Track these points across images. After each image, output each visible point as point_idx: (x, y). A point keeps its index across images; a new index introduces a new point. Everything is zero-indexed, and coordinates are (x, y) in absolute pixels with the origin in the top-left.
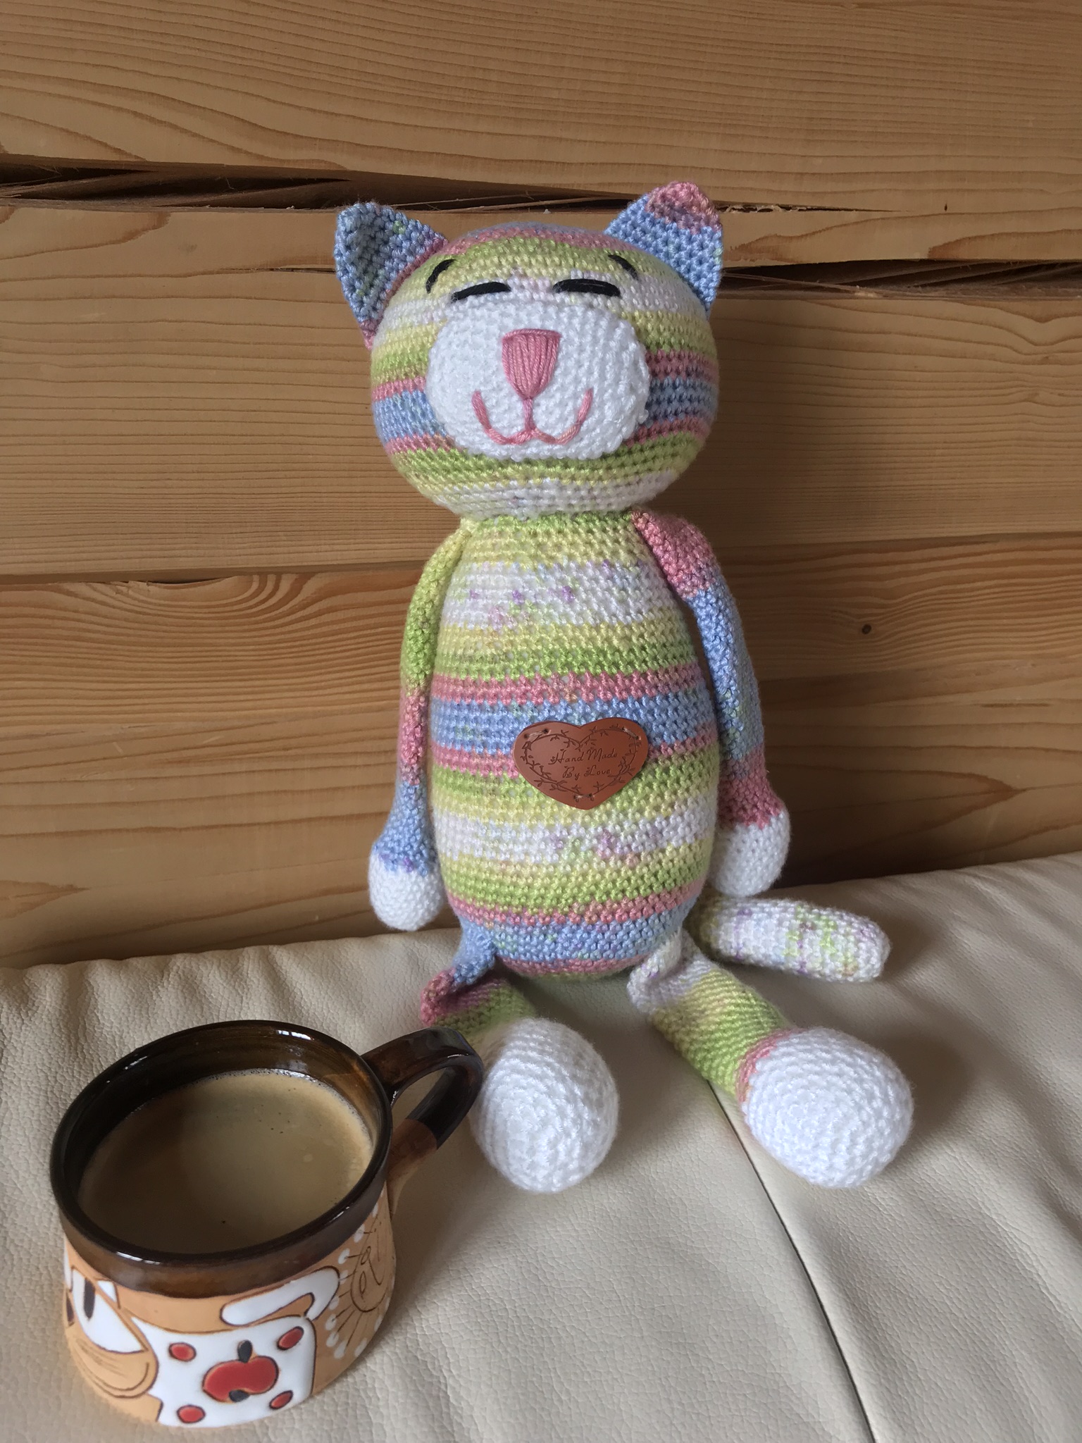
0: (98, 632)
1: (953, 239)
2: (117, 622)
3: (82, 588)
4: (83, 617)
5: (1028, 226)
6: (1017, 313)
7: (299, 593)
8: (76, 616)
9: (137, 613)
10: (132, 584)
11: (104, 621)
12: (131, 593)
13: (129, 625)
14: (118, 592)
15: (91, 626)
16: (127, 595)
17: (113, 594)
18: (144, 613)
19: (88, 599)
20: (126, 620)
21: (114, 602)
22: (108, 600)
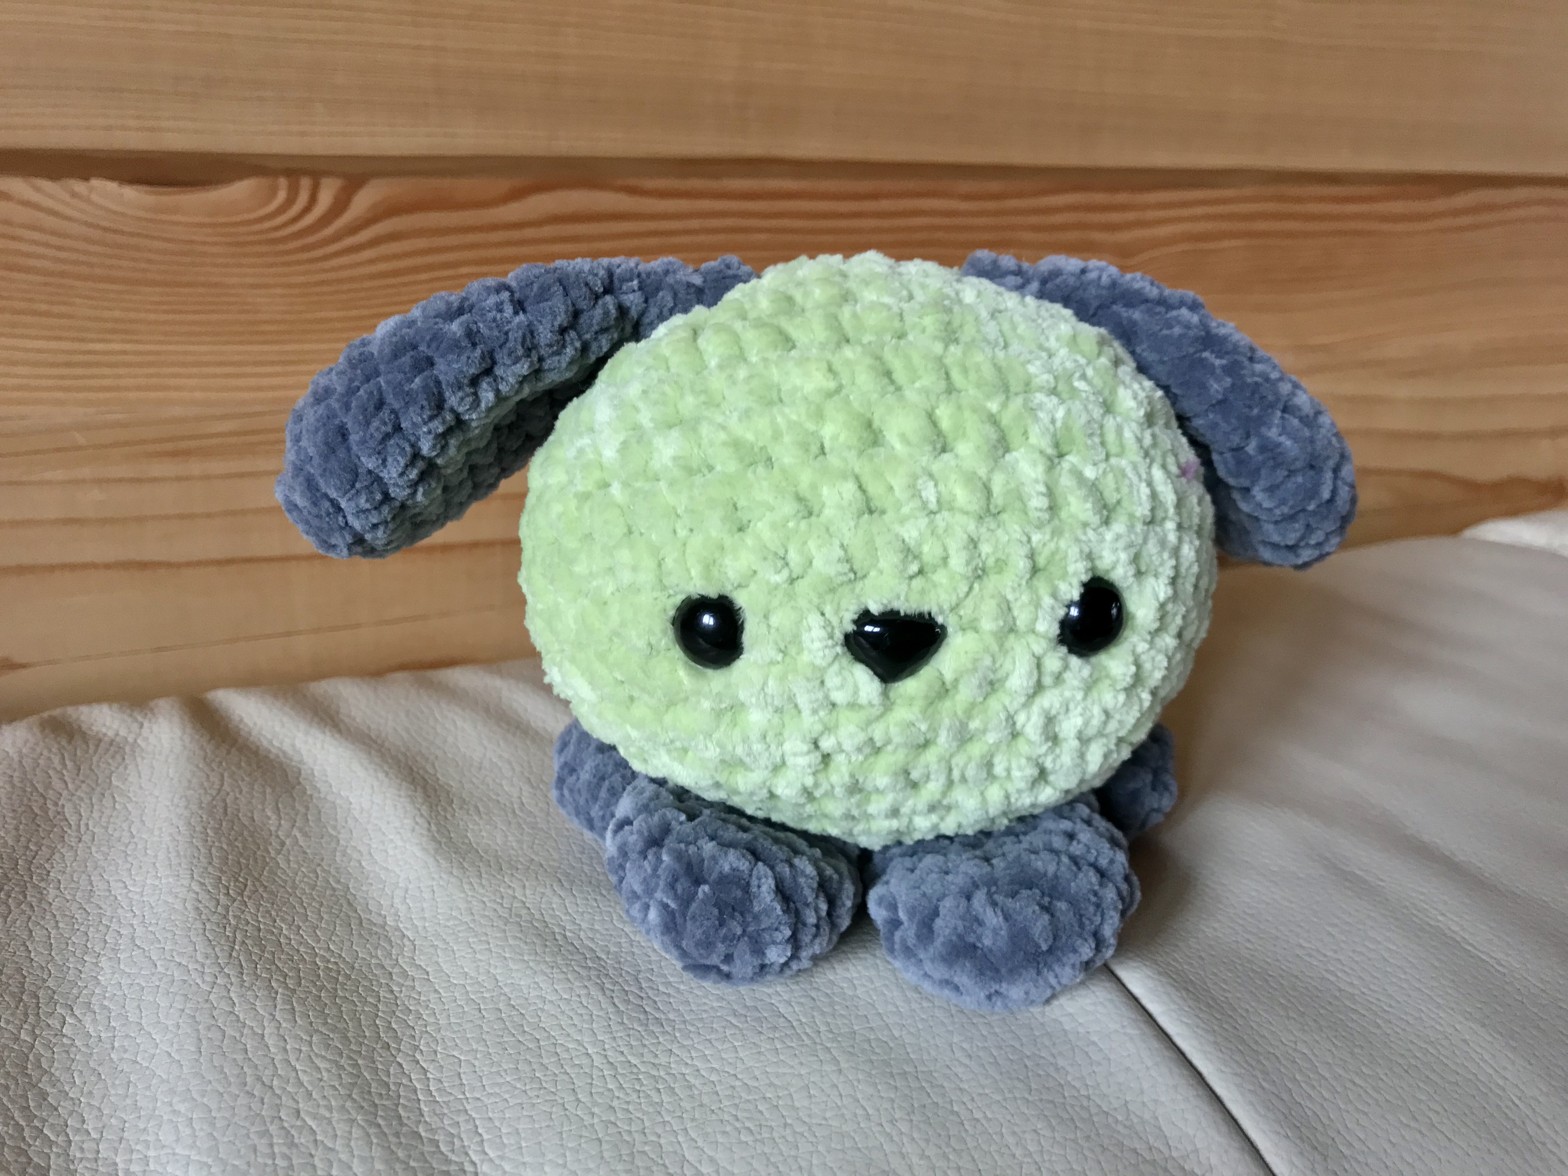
3: (15, 184)
7: (343, 212)
9: (106, 229)
10: (95, 182)
11: (54, 240)
12: (94, 197)
13: (92, 248)
14: (74, 195)
15: (32, 249)
16: (88, 201)
17: (67, 197)
18: (115, 231)
19: (27, 204)
20: (88, 240)
21: (68, 212)
22: (58, 207)
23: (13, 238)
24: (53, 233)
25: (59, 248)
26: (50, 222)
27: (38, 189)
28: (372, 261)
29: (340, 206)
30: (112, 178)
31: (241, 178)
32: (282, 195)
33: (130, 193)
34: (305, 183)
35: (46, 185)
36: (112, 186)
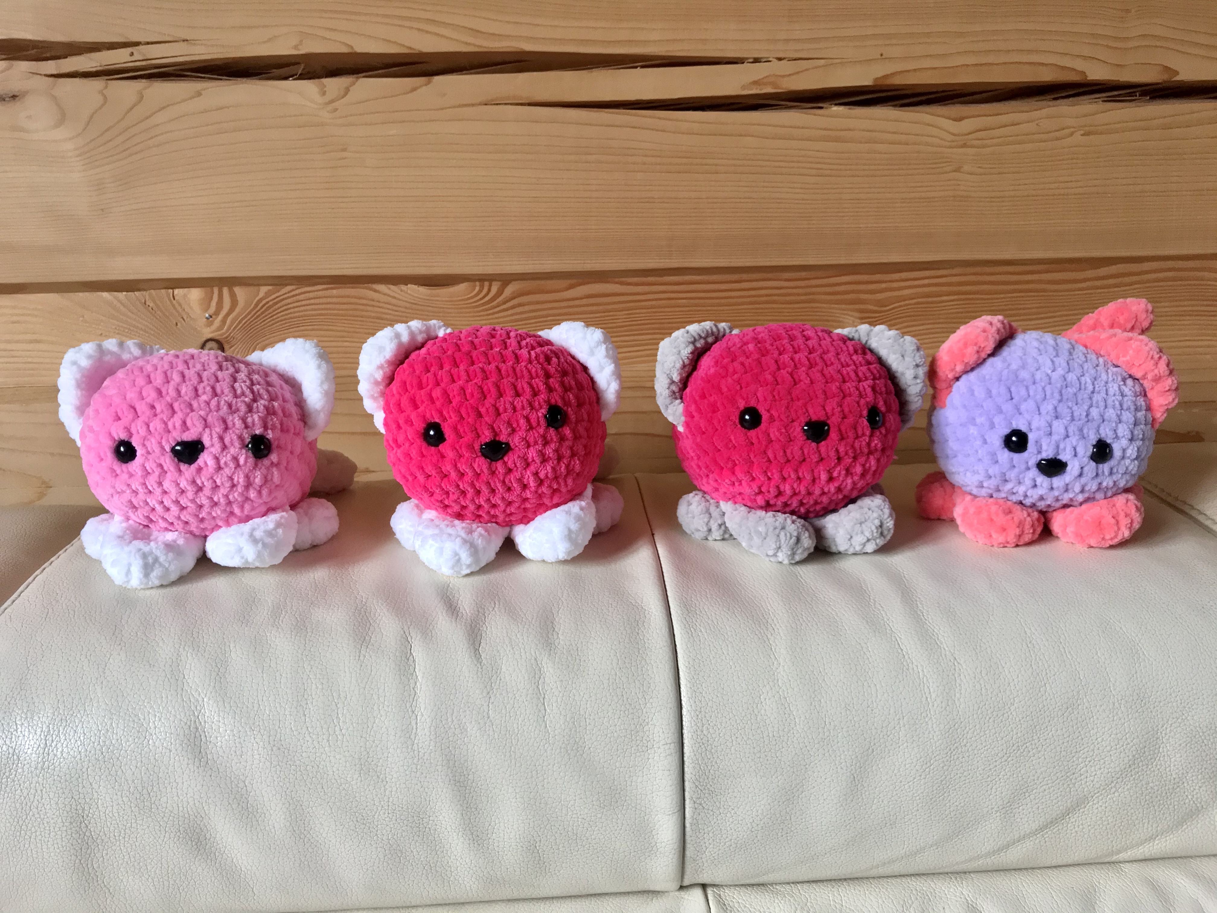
0: (390, 314)
1: (889, 73)
2: (400, 309)
3: (382, 287)
4: (381, 305)
5: (937, 63)
6: (939, 116)
7: (500, 295)
8: (378, 304)
9: (412, 303)
10: (409, 286)
11: (394, 308)
12: (409, 292)
13: (407, 311)
14: (402, 291)
15: (387, 311)
16: (407, 293)
17: (399, 292)
18: (415, 304)
19: (385, 294)
20: (406, 308)
21: (401, 297)
22: (396, 295)
23: (379, 307)
24: (394, 305)
25: (396, 311)
26: (394, 301)
27: (390, 289)
28: (512, 315)
29: (500, 293)
30: (415, 284)
31: (462, 283)
32: (477, 289)
33: (422, 290)
34: (486, 284)
35: (392, 287)
36: (415, 287)
